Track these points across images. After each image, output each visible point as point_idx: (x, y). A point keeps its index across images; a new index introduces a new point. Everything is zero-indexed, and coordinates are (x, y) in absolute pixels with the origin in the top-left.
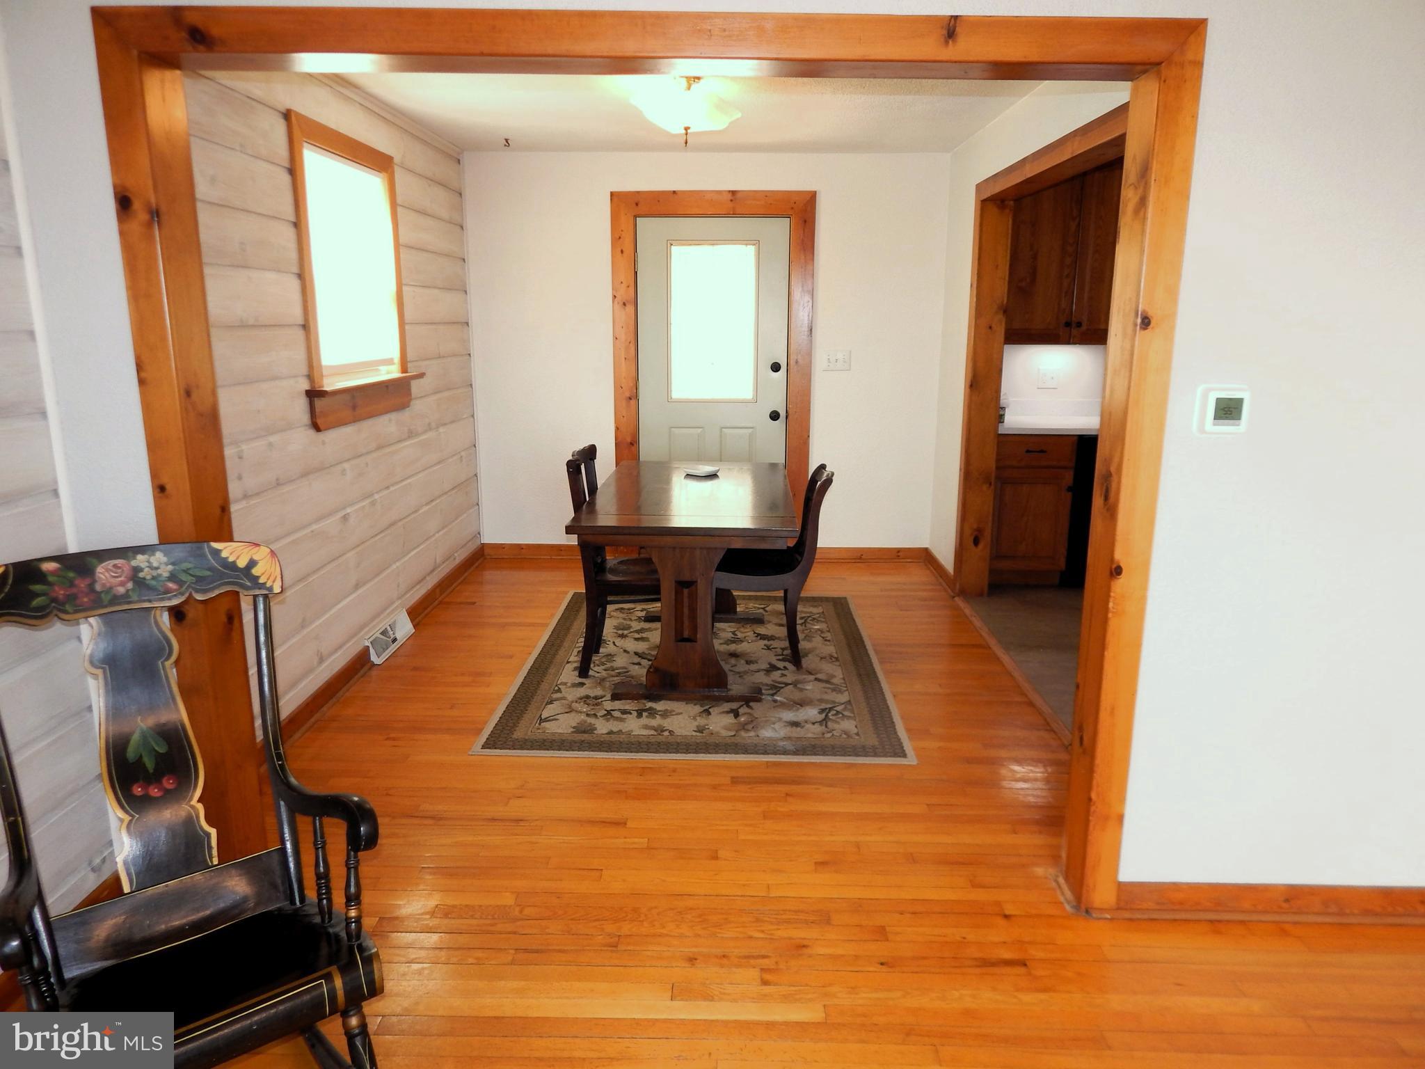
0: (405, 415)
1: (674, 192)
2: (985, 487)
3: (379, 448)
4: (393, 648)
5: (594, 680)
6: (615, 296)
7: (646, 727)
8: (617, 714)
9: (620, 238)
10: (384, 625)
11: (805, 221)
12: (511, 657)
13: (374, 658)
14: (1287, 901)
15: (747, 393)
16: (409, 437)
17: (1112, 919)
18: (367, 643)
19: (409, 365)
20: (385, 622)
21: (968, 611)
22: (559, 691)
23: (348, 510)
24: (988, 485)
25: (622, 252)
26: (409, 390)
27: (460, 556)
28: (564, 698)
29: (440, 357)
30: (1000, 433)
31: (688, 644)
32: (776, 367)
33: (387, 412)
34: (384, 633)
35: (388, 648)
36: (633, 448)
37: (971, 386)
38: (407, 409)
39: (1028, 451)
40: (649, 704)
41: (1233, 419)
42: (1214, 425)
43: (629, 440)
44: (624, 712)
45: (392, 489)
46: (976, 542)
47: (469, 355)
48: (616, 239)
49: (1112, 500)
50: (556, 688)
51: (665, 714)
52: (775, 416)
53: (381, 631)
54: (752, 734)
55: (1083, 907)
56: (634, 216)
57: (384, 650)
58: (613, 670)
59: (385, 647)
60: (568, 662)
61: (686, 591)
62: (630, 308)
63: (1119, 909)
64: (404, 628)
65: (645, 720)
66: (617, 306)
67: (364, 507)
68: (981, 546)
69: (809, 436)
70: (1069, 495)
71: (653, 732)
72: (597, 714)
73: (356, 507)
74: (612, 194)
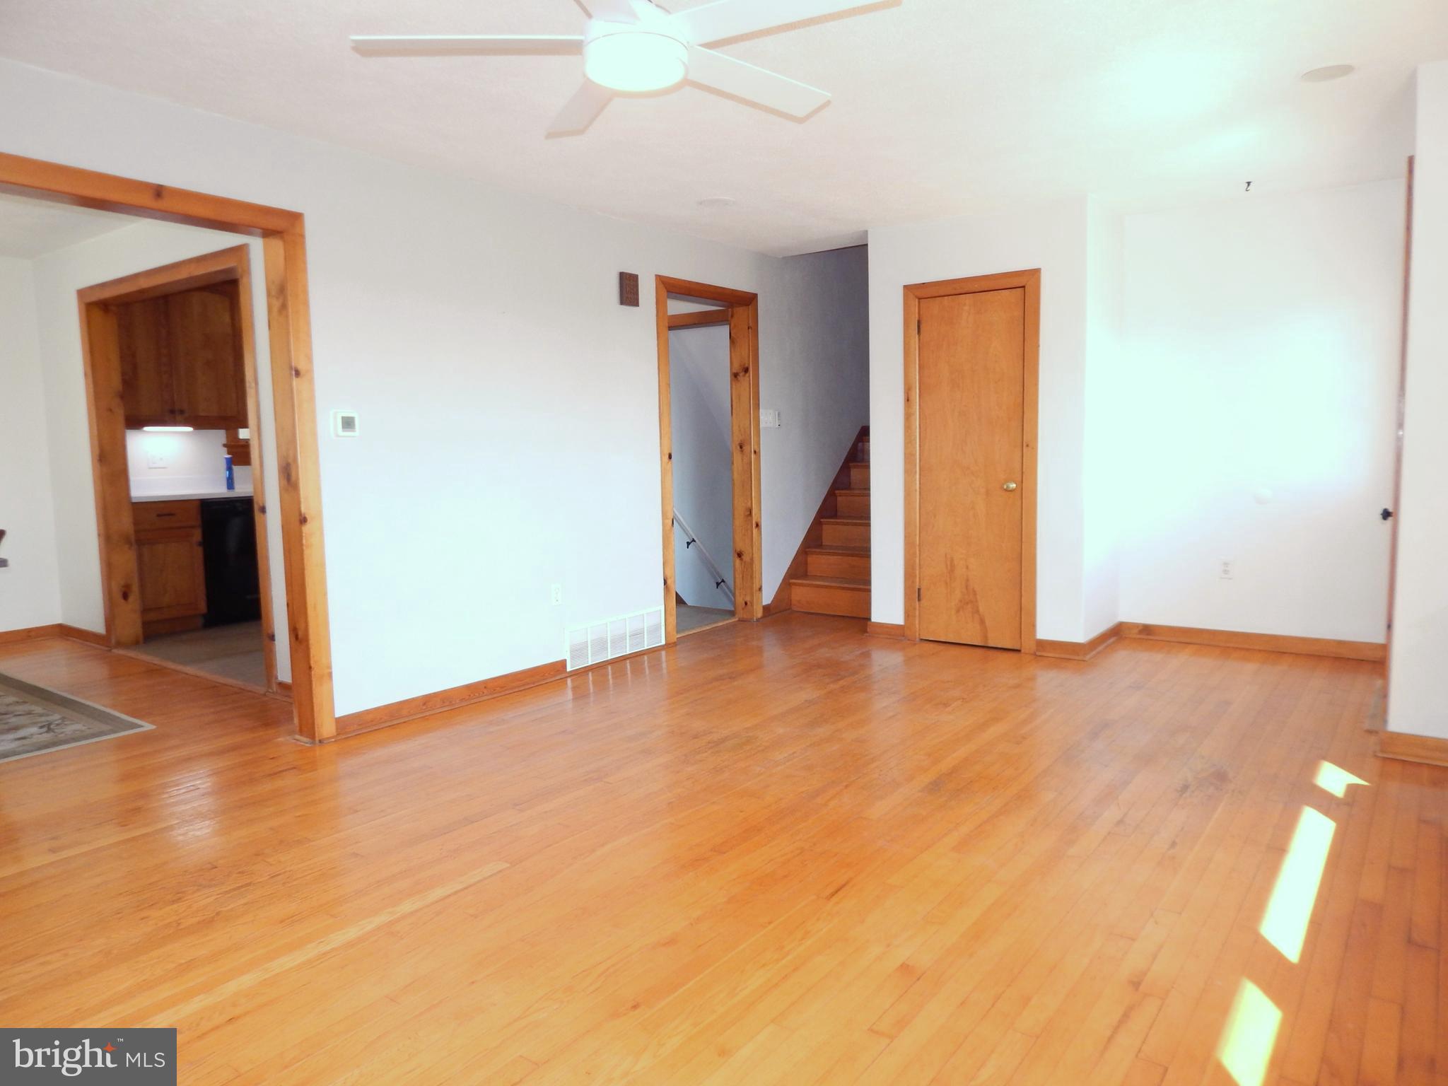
2: (127, 547)
14: (424, 704)
17: (335, 741)
21: (132, 654)
24: (129, 546)
37: (100, 460)
39: (158, 515)
41: (350, 428)
42: (343, 431)
46: (125, 596)
49: (293, 478)
55: (317, 739)
63: (338, 734)
68: (131, 599)
70: (201, 548)
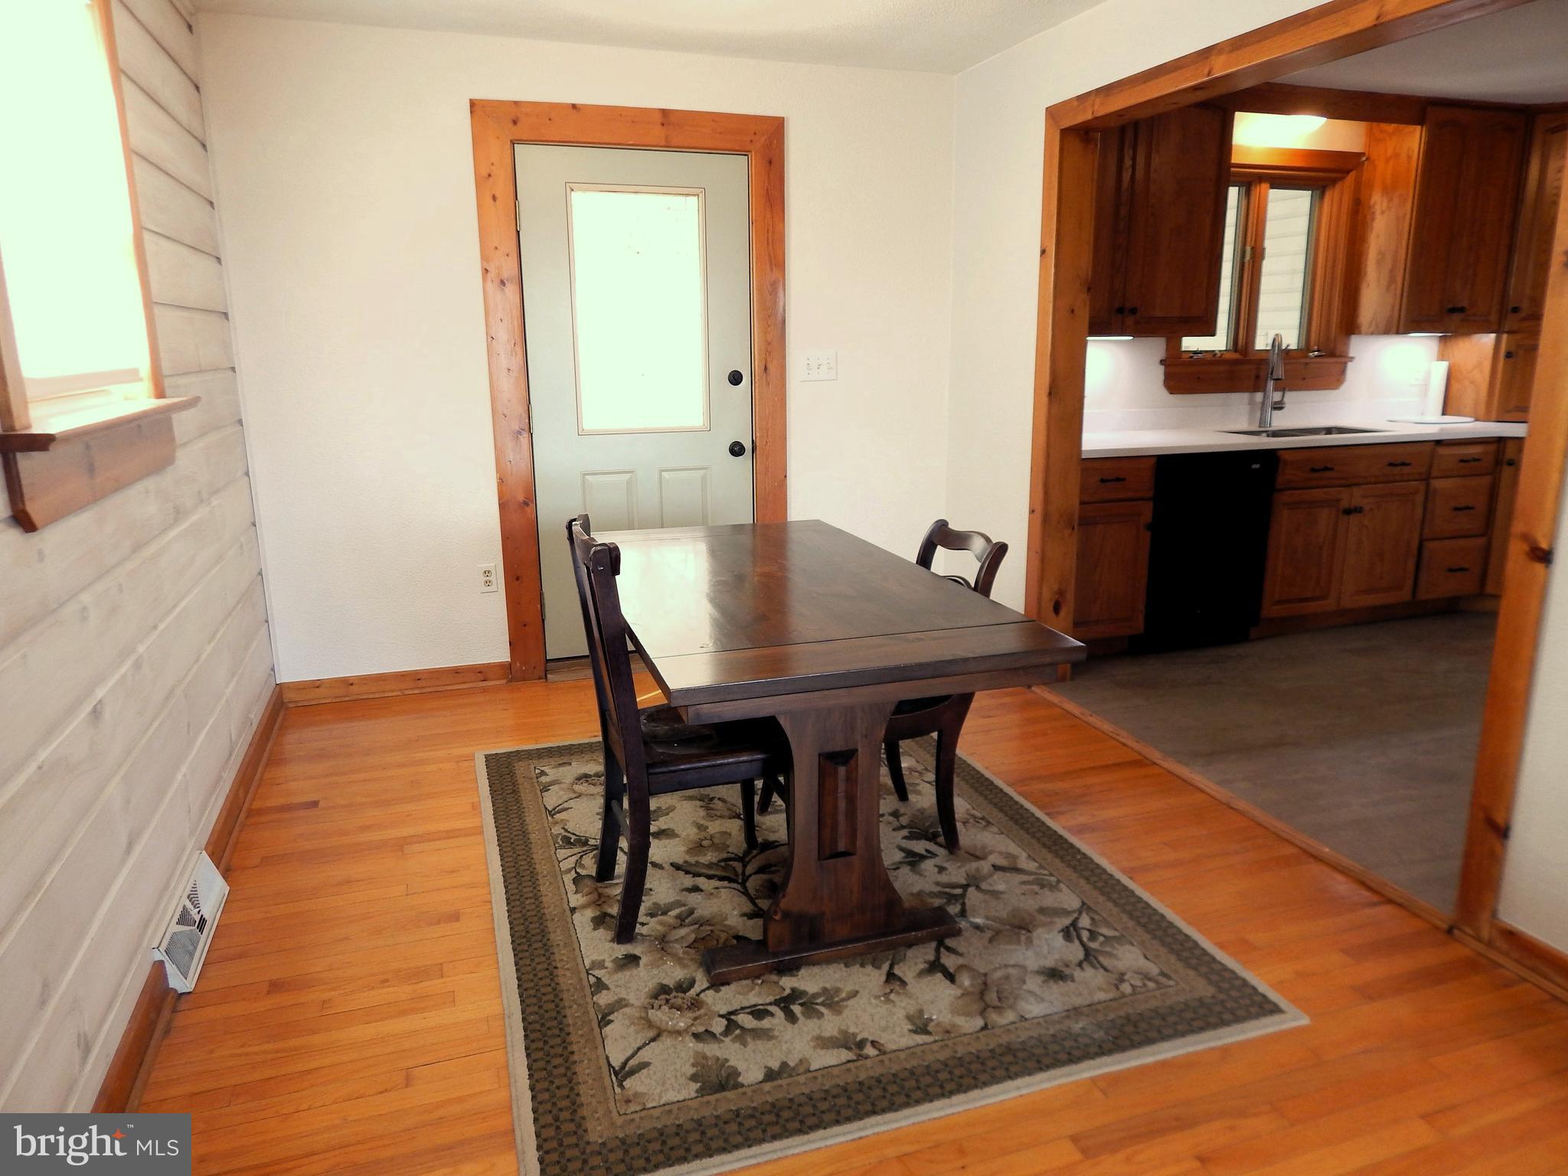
0: (165, 480)
1: (574, 106)
2: (1067, 532)
3: (137, 548)
4: (205, 939)
5: (647, 944)
6: (487, 270)
7: (824, 1043)
8: (746, 1020)
9: (490, 175)
10: (177, 901)
11: (770, 162)
12: (455, 917)
13: (179, 982)
15: (696, 418)
16: (176, 521)
18: (158, 956)
19: (167, 382)
20: (177, 896)
21: (1071, 706)
22: (600, 986)
23: (100, 693)
24: (1070, 530)
25: (494, 198)
26: (170, 429)
27: (257, 714)
28: (620, 1004)
29: (200, 372)
30: (1083, 457)
31: (840, 861)
32: (735, 378)
33: (140, 478)
34: (184, 919)
35: (195, 948)
36: (528, 509)
37: (1050, 394)
38: (171, 467)
39: (1102, 481)
40: (788, 983)
43: (521, 498)
44: (759, 1013)
45: (161, 627)
46: (1057, 609)
47: (233, 369)
48: (483, 179)
50: (592, 980)
51: (832, 1000)
52: (736, 450)
53: (177, 916)
54: (1010, 1016)
56: (511, 141)
57: (191, 955)
58: (665, 913)
59: (191, 948)
60: (573, 910)
61: (842, 770)
62: (511, 290)
64: (213, 890)
65: (808, 1027)
66: (490, 286)
67: (124, 676)
68: (1063, 613)
69: (786, 476)
70: (1148, 534)
71: (845, 1055)
72: (713, 1029)
73: (111, 683)
74: (473, 104)
